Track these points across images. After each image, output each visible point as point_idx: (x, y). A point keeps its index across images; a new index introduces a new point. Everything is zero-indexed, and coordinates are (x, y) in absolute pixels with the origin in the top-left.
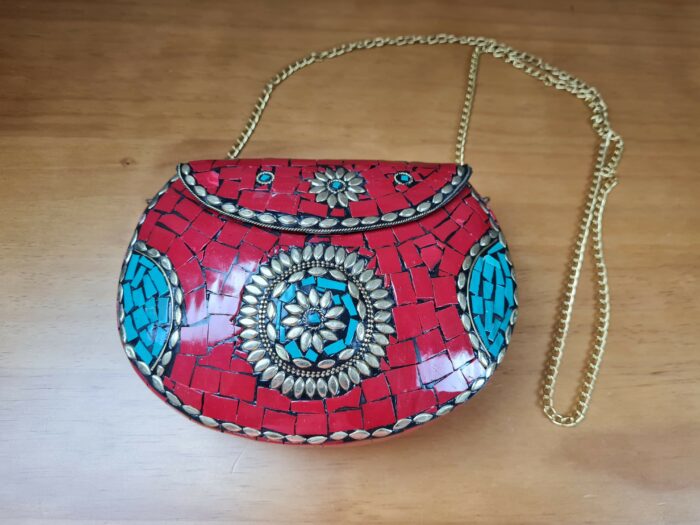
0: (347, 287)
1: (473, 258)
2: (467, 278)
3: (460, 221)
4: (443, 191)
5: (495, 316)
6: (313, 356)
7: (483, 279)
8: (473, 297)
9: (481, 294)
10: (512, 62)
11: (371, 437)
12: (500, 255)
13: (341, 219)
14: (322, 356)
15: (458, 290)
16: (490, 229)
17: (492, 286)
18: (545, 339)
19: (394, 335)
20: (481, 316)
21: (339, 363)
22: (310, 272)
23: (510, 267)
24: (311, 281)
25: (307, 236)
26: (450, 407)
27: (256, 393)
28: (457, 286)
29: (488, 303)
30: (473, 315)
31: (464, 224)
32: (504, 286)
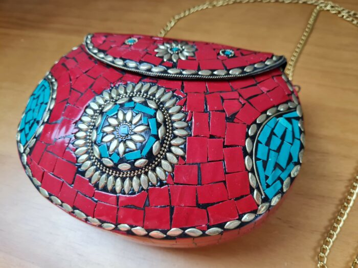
0: (155, 114)
1: (268, 117)
2: (258, 129)
3: (264, 89)
4: (256, 66)
5: (277, 165)
6: (116, 159)
7: (272, 133)
8: (260, 145)
9: (268, 143)
10: (343, 16)
11: (147, 236)
12: (294, 121)
13: (168, 68)
14: (122, 161)
15: (247, 136)
16: (291, 101)
17: (279, 141)
18: (332, 209)
19: (183, 157)
20: (263, 161)
21: (134, 168)
22: (133, 99)
23: (301, 132)
24: (132, 105)
25: (141, 77)
26: (220, 230)
27: (74, 179)
28: (247, 133)
29: (272, 153)
30: (257, 159)
31: (268, 91)
32: (292, 144)
